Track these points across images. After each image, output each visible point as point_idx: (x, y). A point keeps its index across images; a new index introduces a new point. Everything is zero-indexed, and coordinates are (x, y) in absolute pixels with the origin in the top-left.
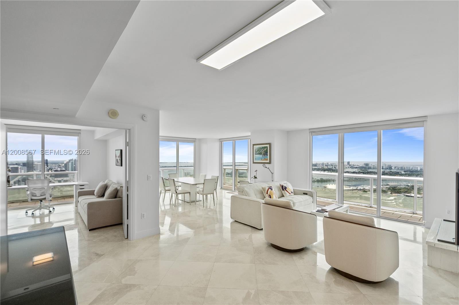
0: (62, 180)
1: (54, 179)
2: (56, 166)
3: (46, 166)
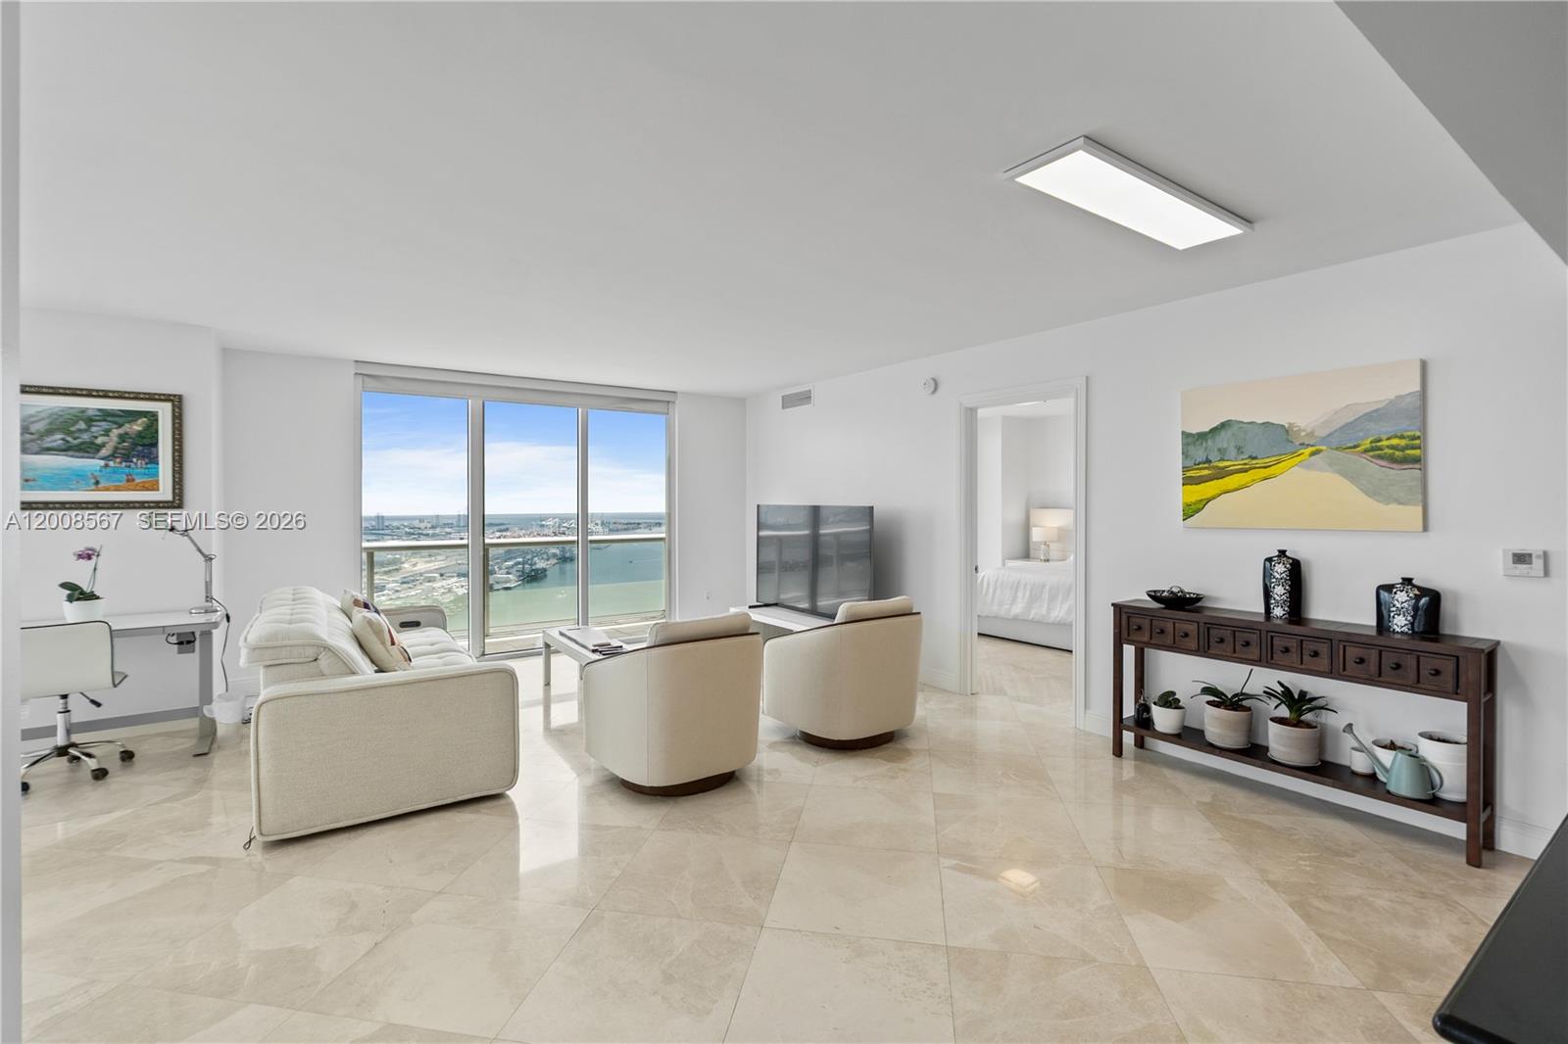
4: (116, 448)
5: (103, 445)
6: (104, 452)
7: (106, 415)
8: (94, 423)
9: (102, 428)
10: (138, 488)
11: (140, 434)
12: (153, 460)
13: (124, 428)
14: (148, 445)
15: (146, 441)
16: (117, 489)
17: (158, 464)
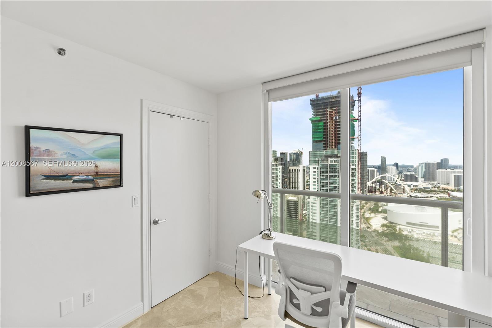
0: (412, 184)
1: (404, 183)
2: (406, 170)
3: (397, 170)
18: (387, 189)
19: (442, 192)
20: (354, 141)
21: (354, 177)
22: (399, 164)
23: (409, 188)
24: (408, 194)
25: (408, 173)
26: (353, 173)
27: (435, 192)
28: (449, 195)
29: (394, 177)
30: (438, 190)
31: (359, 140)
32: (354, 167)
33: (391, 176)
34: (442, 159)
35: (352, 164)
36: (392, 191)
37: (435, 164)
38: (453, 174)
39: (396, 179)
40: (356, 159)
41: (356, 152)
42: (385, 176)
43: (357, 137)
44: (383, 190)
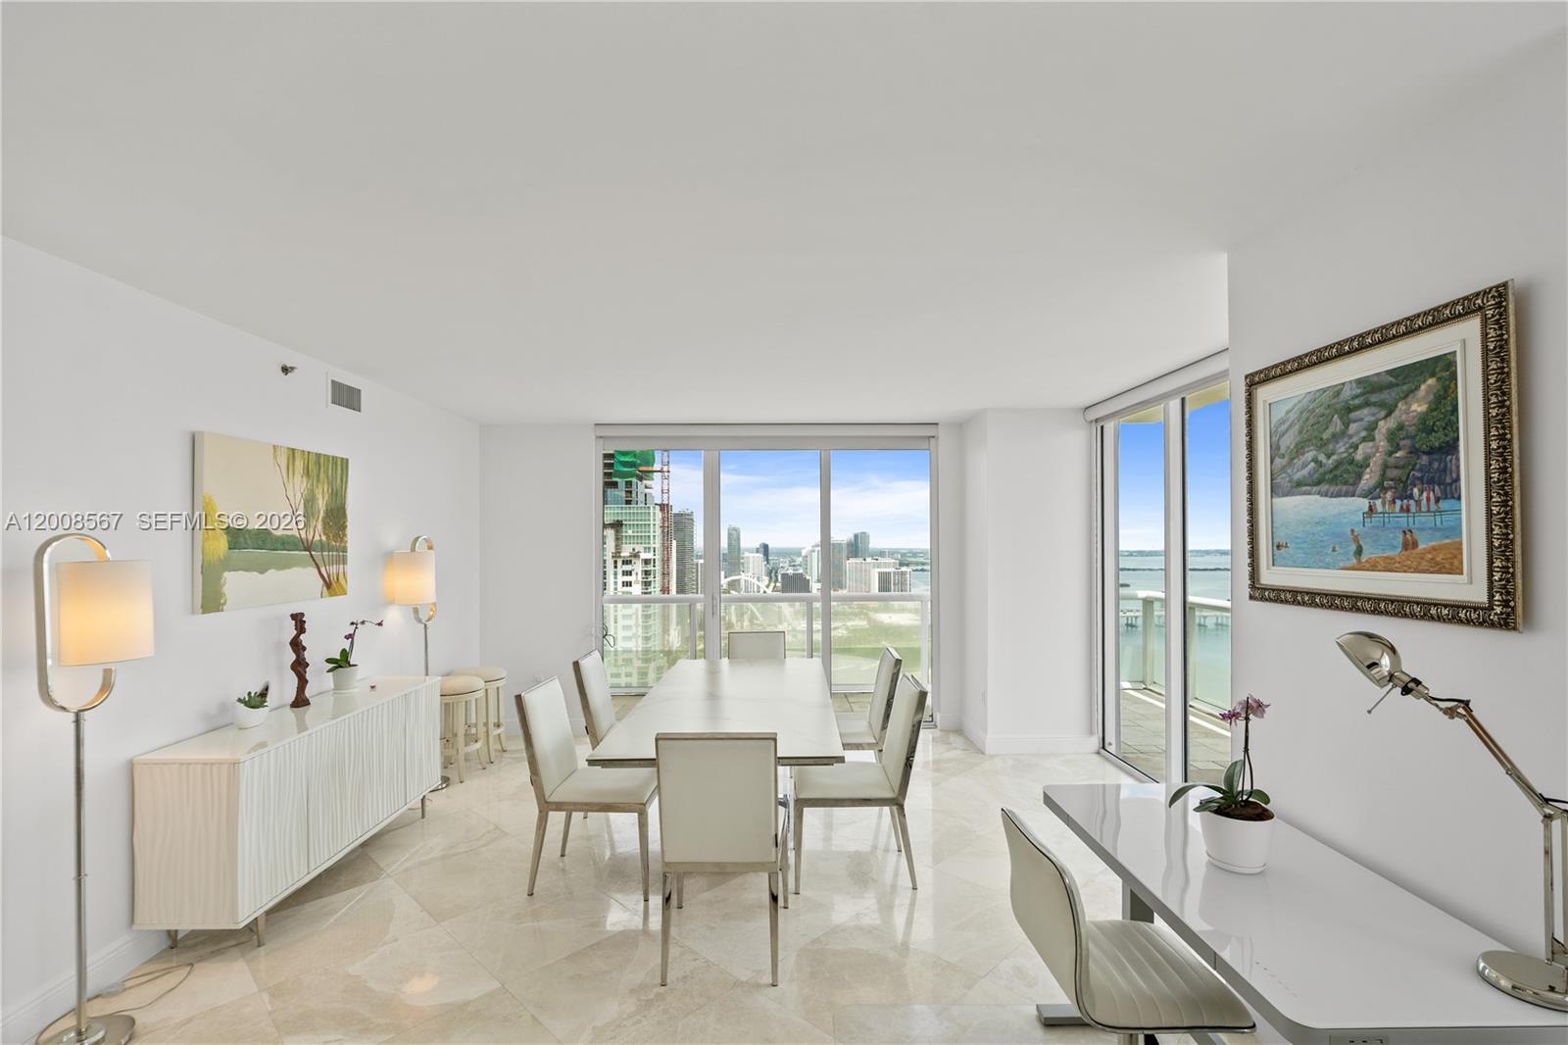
3: (766, 562)
4: (1385, 467)
5: (1364, 465)
6: (1368, 479)
7: (1370, 387)
8: (1353, 415)
9: (1364, 424)
10: (1424, 565)
11: (1425, 425)
12: (1448, 487)
13: (1397, 413)
14: (1440, 448)
15: (1436, 440)
16: (1389, 566)
17: (1459, 498)
18: (742, 614)
19: (856, 615)
20: (653, 479)
21: (650, 585)
22: (770, 546)
23: (792, 610)
24: (789, 624)
25: (791, 571)
26: (647, 573)
27: (844, 615)
28: (869, 620)
29: (759, 584)
30: (850, 610)
31: (664, 478)
32: (649, 556)
33: (751, 579)
34: (856, 532)
35: (645, 548)
36: (755, 621)
37: (845, 547)
38: (877, 570)
39: (763, 587)
40: (654, 532)
41: (654, 513)
42: (739, 580)
43: (659, 469)
44: (734, 619)
